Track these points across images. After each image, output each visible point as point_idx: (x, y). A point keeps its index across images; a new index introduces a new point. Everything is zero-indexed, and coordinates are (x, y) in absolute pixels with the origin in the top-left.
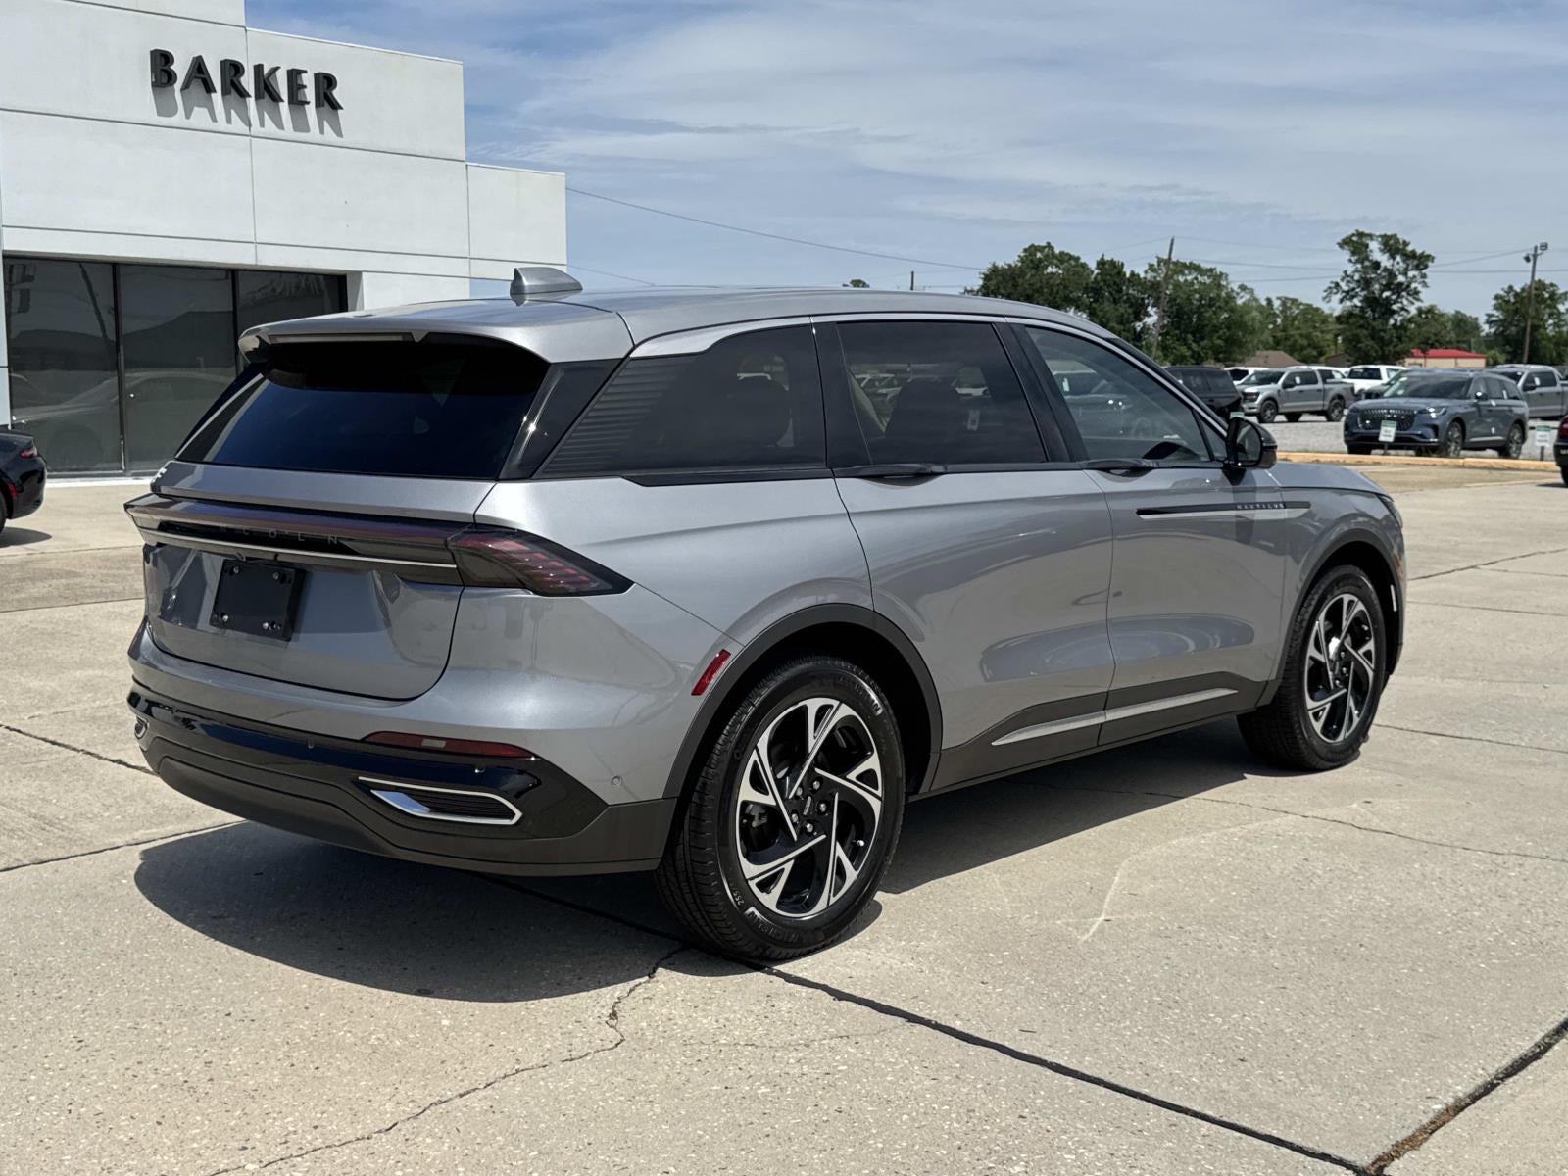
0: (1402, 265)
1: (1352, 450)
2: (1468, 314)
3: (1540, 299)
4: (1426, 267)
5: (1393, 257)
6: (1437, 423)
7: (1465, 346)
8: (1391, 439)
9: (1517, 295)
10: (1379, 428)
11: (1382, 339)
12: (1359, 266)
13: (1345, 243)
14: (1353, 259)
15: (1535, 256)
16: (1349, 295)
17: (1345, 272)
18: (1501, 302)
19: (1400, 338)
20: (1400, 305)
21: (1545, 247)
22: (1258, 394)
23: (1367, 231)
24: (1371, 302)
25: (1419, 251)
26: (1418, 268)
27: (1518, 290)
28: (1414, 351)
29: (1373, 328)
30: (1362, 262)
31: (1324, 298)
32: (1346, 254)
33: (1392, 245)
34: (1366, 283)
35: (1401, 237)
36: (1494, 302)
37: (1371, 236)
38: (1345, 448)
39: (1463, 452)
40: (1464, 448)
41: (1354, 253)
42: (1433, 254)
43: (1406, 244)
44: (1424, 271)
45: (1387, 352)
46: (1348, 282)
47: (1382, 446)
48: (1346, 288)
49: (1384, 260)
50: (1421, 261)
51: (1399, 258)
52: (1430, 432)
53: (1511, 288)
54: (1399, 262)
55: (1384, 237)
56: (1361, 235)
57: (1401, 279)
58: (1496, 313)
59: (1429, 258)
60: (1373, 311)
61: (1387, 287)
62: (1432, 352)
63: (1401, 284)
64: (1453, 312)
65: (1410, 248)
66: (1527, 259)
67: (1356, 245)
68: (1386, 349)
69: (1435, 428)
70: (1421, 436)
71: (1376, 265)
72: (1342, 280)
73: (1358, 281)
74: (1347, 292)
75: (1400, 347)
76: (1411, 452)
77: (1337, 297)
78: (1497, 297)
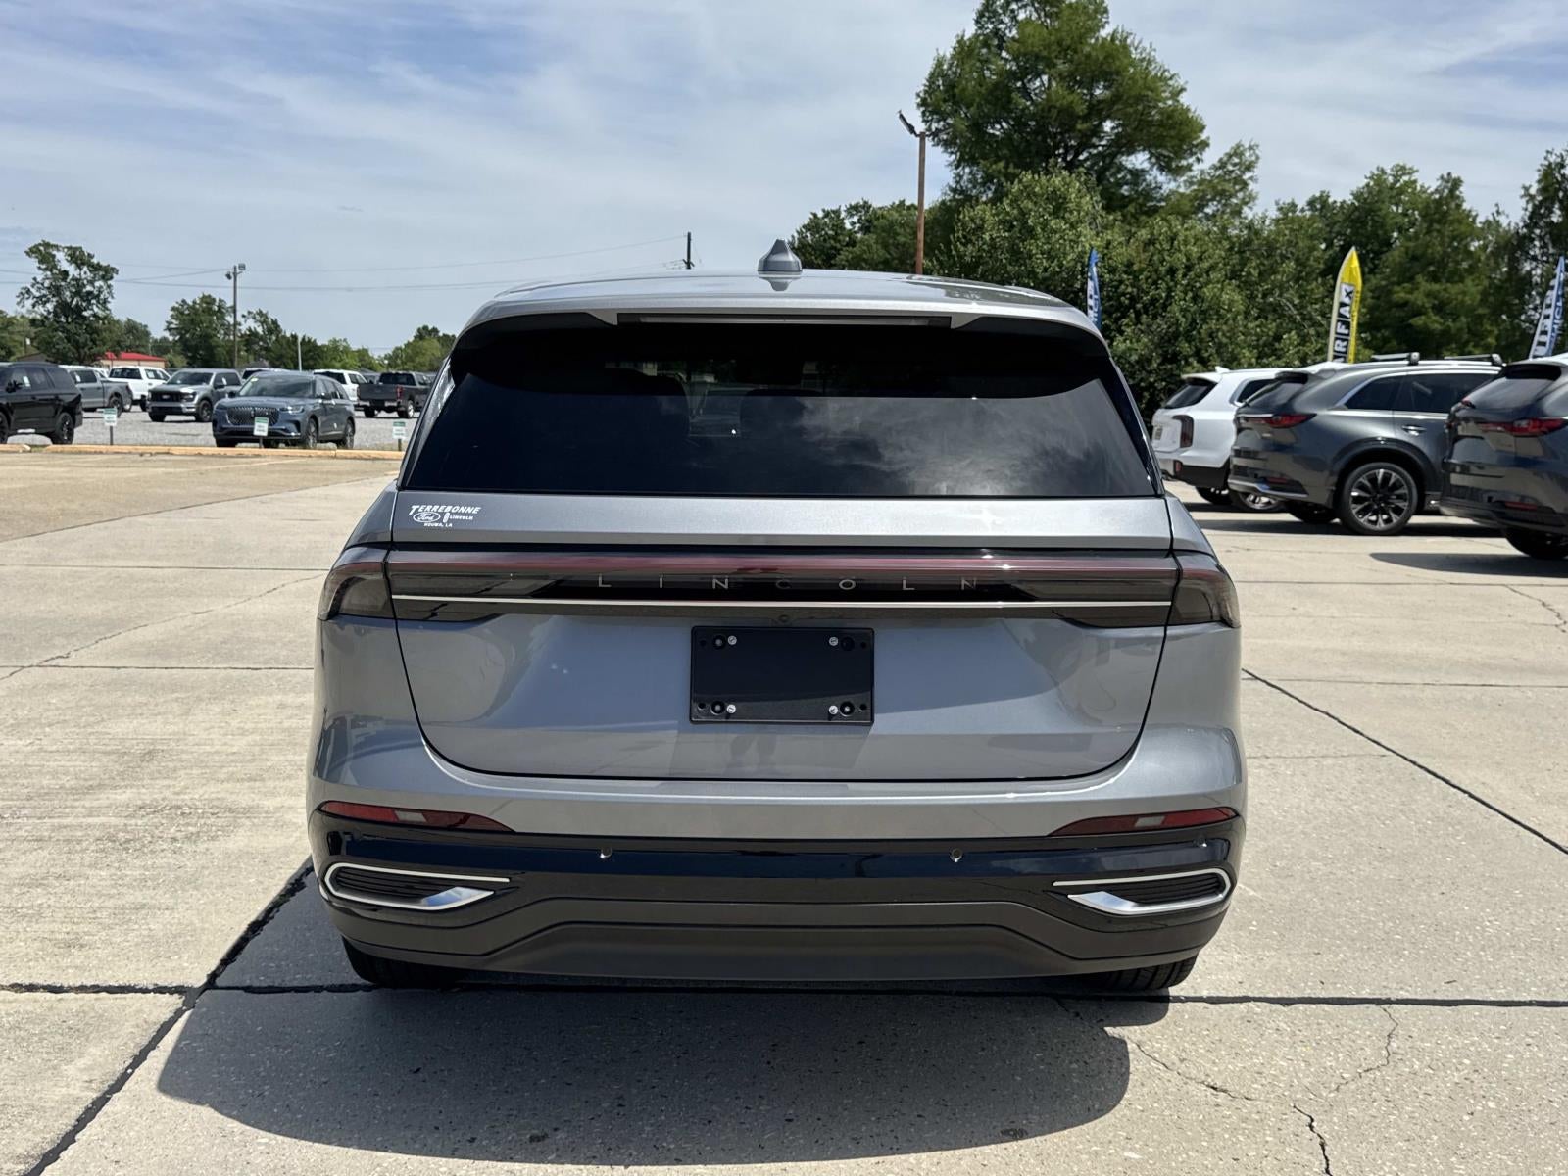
0: (90, 276)
1: (220, 443)
2: (138, 321)
3: (209, 311)
4: (111, 278)
5: (79, 267)
6: (298, 419)
7: (142, 349)
8: (265, 434)
9: (189, 307)
10: (253, 424)
11: (77, 342)
12: (49, 273)
13: (33, 251)
14: (43, 266)
15: (235, 274)
16: (42, 300)
17: (35, 279)
18: (178, 312)
19: (94, 341)
20: (91, 312)
21: (242, 267)
22: (194, 394)
23: (52, 242)
24: (63, 308)
25: (104, 263)
26: (103, 278)
27: (191, 303)
28: (108, 354)
29: (68, 331)
30: (51, 271)
31: (18, 303)
32: (34, 262)
33: (78, 257)
34: (56, 290)
35: (87, 250)
36: (172, 313)
37: (56, 247)
38: (213, 441)
39: (318, 445)
40: (318, 441)
41: (41, 262)
42: (117, 267)
43: (91, 256)
44: (109, 282)
45: (83, 353)
46: (39, 288)
47: (256, 440)
48: (38, 294)
49: (72, 270)
50: (106, 273)
51: (85, 268)
52: (292, 427)
53: (184, 301)
54: (85, 273)
55: (69, 248)
56: (47, 245)
57: (89, 288)
58: (174, 321)
59: (114, 270)
60: (66, 317)
61: (78, 293)
62: (123, 354)
63: (90, 293)
64: (125, 319)
65: (95, 260)
66: (229, 277)
67: (43, 253)
68: (82, 351)
69: (297, 424)
70: (286, 430)
71: (65, 273)
72: (33, 286)
73: (48, 288)
74: (40, 298)
75: (95, 350)
76: (257, 445)
77: (29, 303)
78: (173, 309)
